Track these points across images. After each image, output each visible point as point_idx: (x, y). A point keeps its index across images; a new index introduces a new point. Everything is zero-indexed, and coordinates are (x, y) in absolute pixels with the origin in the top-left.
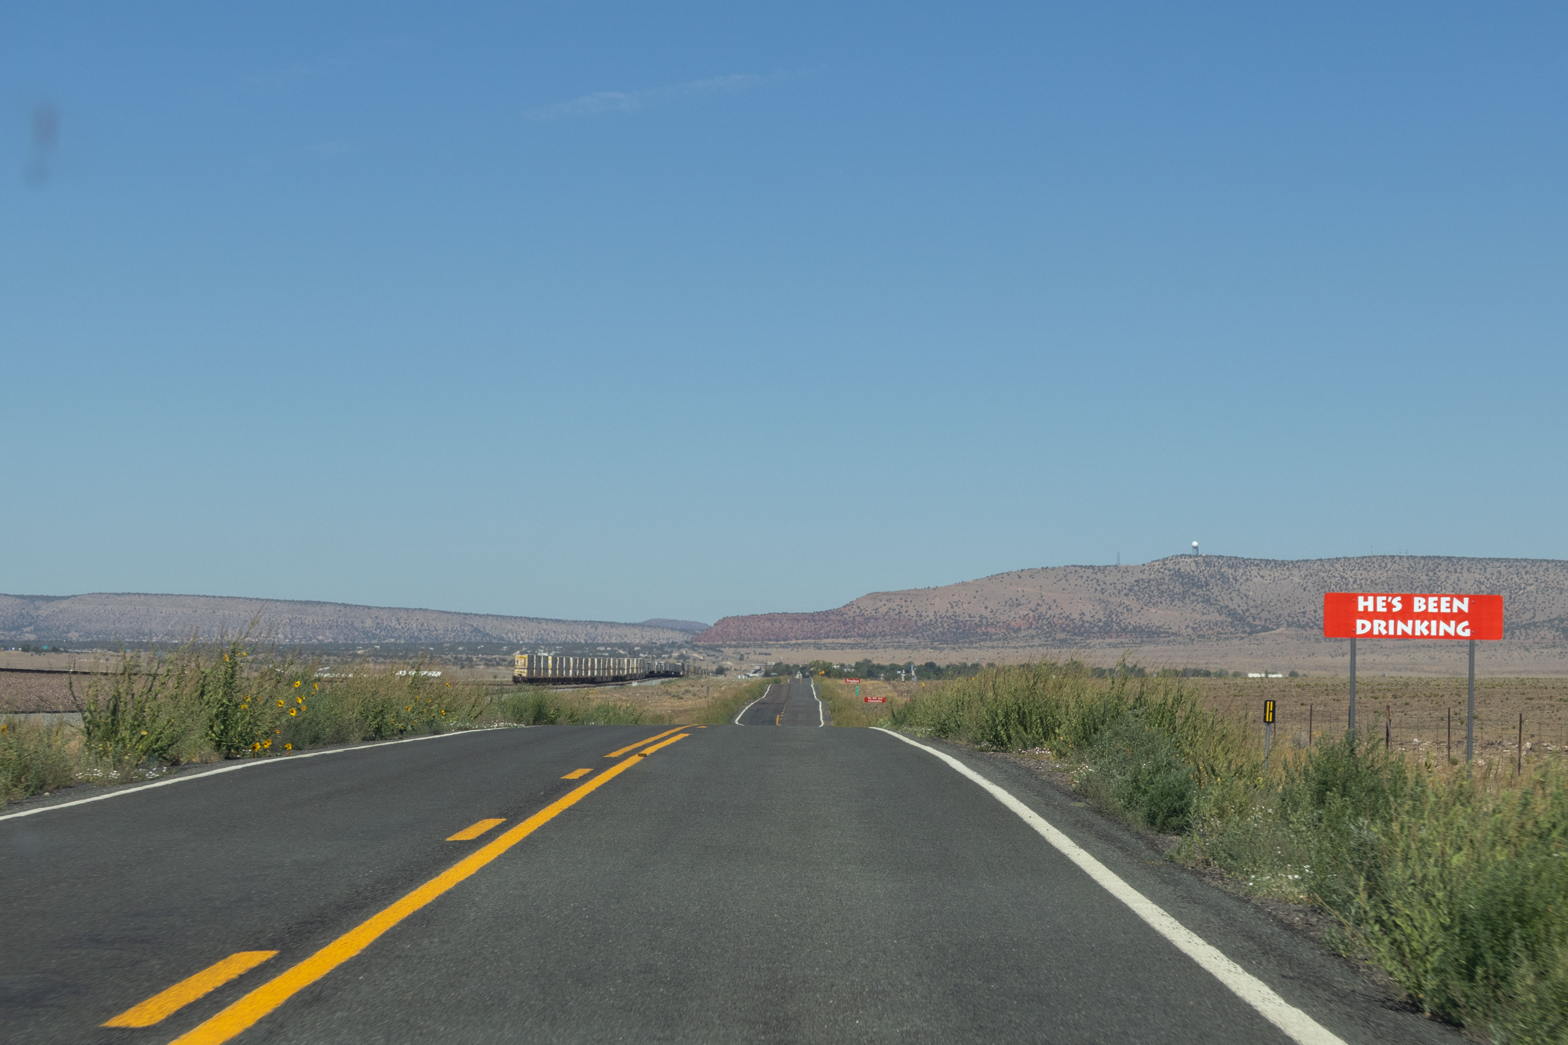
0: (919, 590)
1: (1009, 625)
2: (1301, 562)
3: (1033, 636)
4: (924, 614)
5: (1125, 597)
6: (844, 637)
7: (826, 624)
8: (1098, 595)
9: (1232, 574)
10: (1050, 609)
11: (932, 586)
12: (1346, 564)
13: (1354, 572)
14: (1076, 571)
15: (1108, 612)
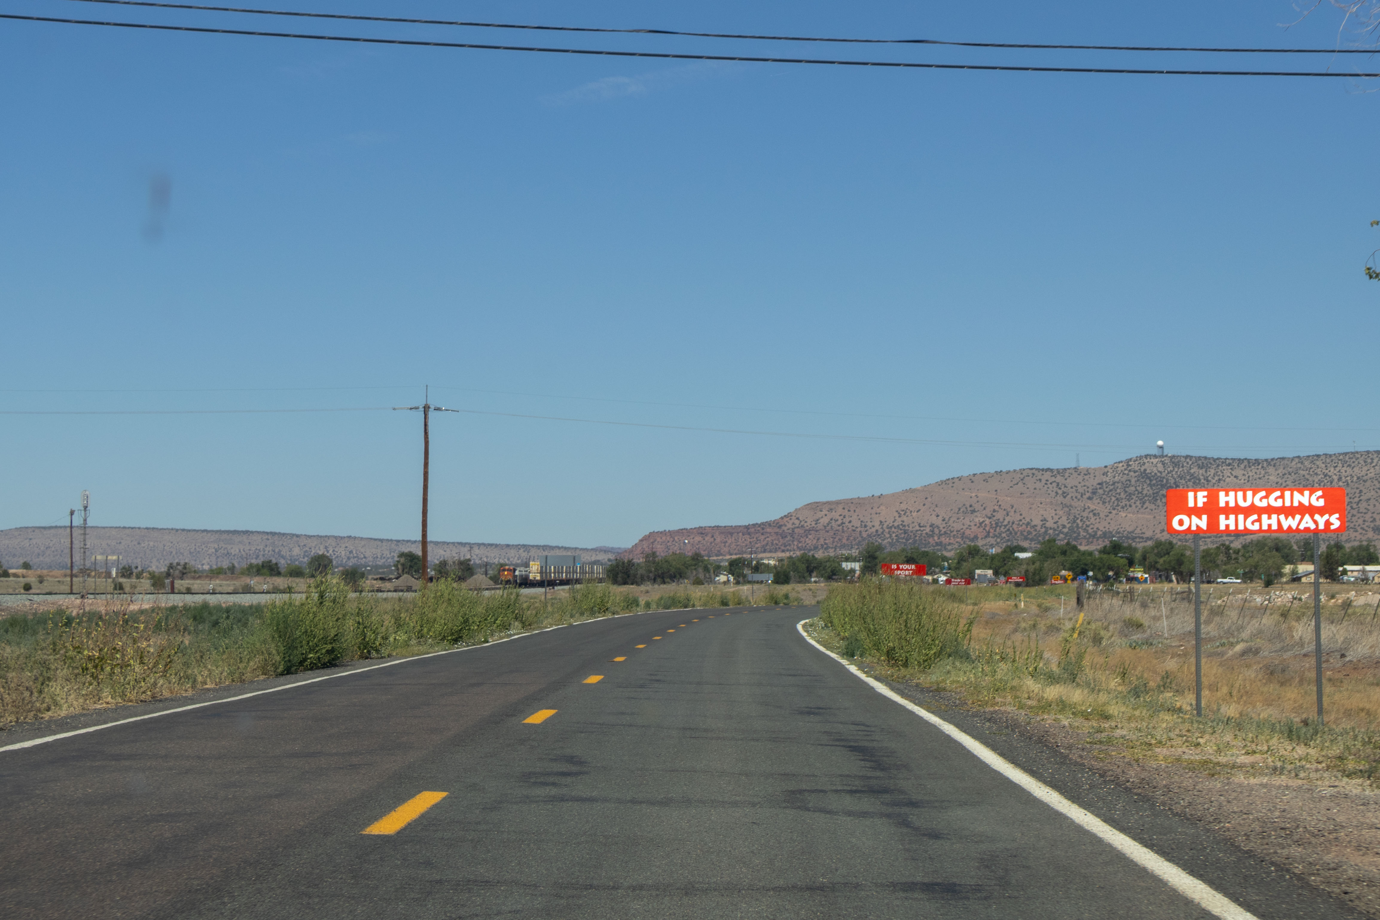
0: (863, 499)
1: (964, 533)
2: (1277, 460)
3: (992, 545)
4: (869, 524)
5: (1089, 501)
6: (783, 551)
7: (763, 537)
8: (1059, 498)
9: (1203, 475)
10: (1008, 515)
11: (877, 494)
12: (1328, 461)
13: (1338, 469)
14: (1033, 474)
15: (1071, 517)
